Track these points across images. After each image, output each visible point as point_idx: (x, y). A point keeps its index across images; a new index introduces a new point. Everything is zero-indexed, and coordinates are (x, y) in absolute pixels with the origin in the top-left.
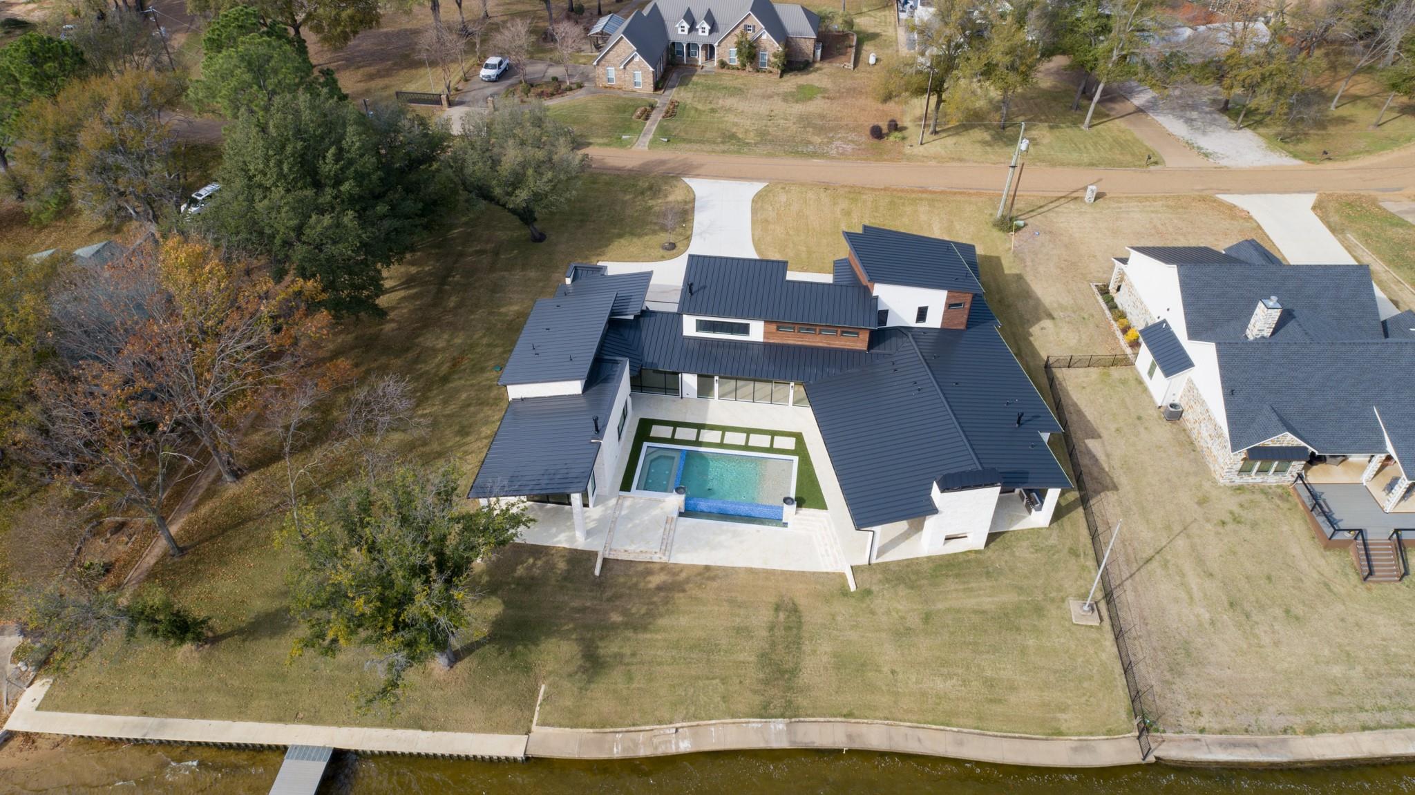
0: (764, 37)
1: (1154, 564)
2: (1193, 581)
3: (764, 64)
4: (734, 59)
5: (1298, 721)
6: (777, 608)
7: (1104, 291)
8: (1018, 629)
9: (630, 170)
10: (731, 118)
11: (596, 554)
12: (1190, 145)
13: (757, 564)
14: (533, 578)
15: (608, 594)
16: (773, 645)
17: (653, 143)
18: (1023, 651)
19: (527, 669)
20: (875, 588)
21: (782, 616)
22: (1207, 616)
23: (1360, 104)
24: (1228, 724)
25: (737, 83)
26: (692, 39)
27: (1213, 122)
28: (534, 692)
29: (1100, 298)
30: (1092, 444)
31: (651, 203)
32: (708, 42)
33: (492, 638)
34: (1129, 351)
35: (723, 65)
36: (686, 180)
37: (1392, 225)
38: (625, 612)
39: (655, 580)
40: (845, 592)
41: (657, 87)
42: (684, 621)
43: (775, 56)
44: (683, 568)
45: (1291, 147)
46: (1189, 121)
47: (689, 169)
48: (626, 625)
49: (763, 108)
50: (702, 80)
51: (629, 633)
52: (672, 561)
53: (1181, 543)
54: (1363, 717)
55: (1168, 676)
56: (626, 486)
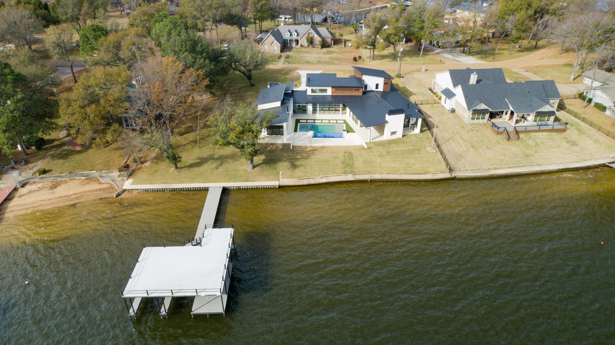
0: (315, 36)
1: (450, 140)
2: (461, 143)
3: (315, 45)
4: (306, 44)
5: (492, 167)
6: (345, 153)
7: (430, 90)
8: (414, 153)
9: (278, 70)
10: (307, 58)
11: (290, 144)
12: (454, 60)
13: (338, 145)
14: (273, 150)
15: (295, 152)
16: (345, 160)
17: (283, 64)
18: (416, 157)
19: (275, 169)
20: (372, 147)
21: (347, 154)
22: (466, 149)
23: (505, 50)
24: (473, 168)
25: (308, 50)
26: (291, 38)
27: (460, 55)
28: (278, 173)
29: (429, 91)
30: (430, 119)
31: (286, 76)
32: (296, 39)
33: (263, 163)
34: (439, 101)
35: (302, 46)
36: (297, 71)
37: (514, 74)
38: (301, 156)
39: (308, 149)
40: (364, 148)
41: (281, 52)
42: (319, 157)
43: (319, 41)
44: (316, 147)
45: (484, 59)
46: (453, 55)
47: (297, 69)
48: (302, 158)
49: (317, 56)
50: (296, 50)
51: (304, 160)
52: (313, 145)
53: (457, 136)
54: (509, 165)
55: (456, 161)
56: (296, 131)
